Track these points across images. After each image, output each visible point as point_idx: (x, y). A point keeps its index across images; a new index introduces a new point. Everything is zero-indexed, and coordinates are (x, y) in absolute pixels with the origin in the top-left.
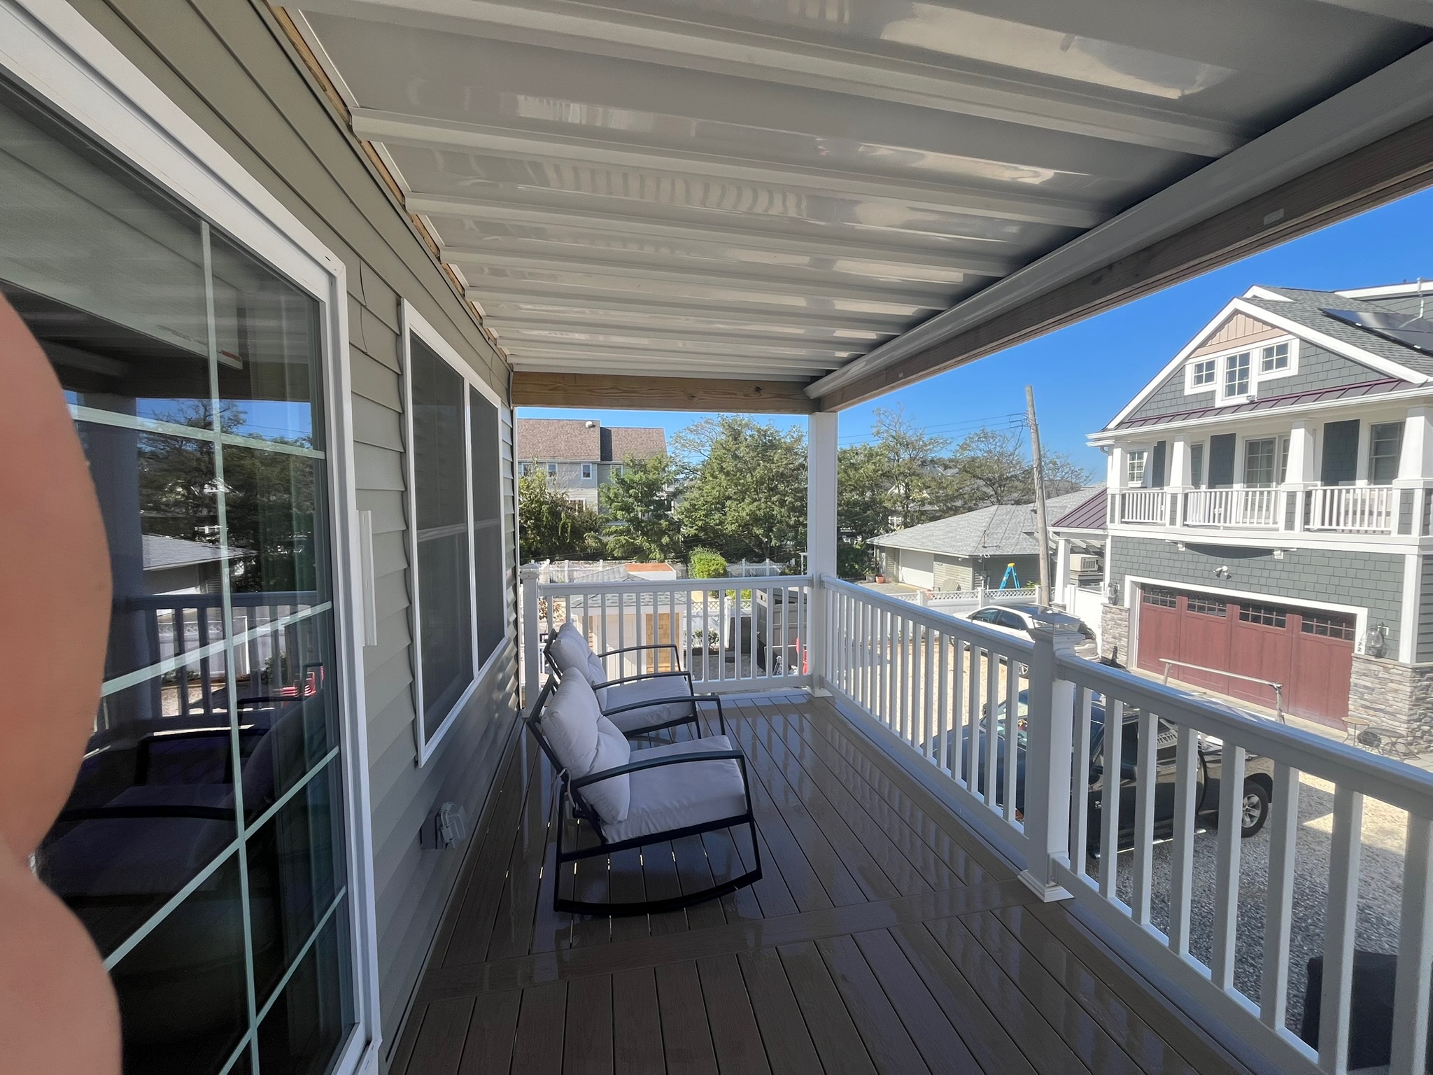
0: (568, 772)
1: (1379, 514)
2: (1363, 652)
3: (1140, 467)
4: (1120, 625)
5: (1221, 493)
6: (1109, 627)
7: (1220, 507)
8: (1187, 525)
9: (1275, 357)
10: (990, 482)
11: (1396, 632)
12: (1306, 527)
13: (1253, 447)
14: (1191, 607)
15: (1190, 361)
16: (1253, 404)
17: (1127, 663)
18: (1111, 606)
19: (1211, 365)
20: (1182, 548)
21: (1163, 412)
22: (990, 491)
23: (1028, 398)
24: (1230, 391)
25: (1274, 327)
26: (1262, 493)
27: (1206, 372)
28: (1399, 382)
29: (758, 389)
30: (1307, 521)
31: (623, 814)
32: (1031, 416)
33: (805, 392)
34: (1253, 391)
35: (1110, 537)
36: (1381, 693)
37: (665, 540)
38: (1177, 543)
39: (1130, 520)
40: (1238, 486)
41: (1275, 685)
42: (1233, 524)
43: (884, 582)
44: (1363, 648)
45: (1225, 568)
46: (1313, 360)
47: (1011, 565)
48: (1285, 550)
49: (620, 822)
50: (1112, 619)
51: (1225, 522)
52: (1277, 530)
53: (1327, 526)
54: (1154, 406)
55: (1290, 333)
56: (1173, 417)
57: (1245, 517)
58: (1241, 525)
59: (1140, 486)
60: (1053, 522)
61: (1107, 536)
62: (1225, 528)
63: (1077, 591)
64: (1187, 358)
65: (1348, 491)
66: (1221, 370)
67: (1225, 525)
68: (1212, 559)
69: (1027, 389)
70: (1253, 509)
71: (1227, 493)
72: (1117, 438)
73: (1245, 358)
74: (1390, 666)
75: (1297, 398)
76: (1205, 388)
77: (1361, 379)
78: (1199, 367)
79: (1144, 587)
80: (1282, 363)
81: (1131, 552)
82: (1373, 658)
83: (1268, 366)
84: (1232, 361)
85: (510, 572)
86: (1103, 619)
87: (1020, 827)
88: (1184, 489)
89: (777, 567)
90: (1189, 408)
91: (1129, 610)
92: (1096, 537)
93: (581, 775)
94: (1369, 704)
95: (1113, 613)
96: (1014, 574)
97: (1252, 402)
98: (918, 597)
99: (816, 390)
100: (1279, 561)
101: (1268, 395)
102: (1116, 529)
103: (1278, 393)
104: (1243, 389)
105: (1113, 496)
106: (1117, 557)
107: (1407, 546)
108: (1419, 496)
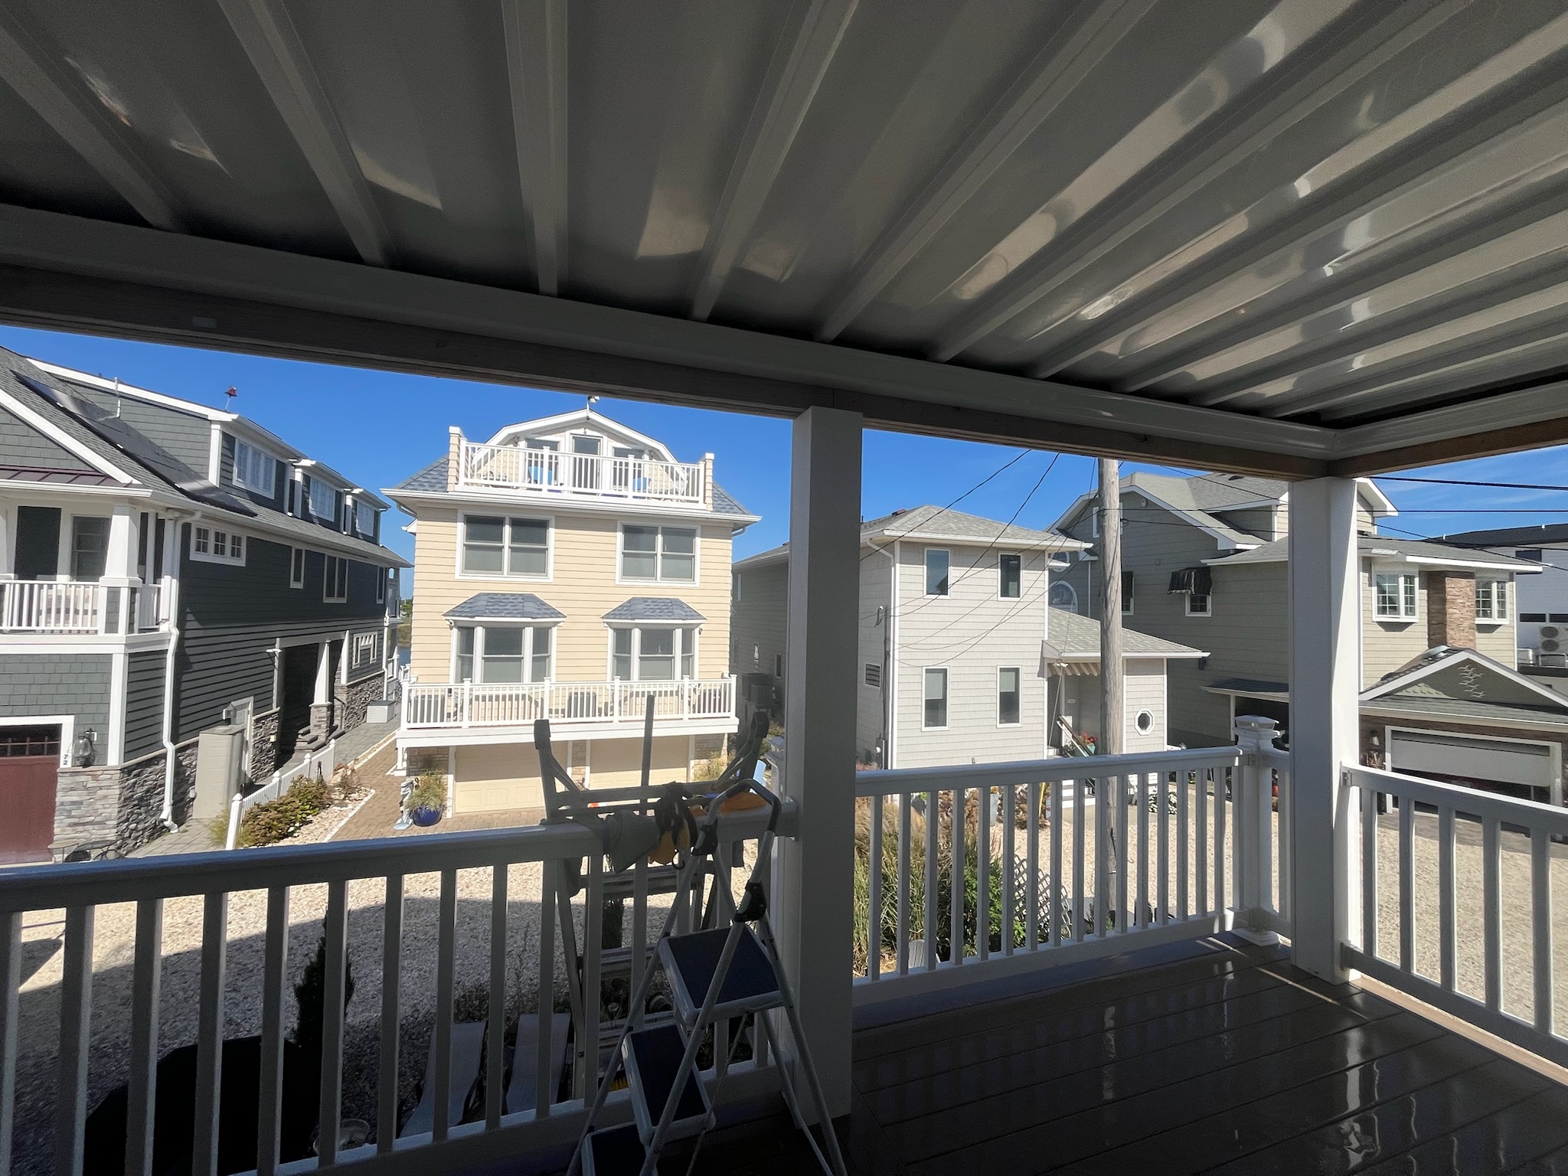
1: (86, 612)
2: (69, 765)
11: (104, 736)
28: (106, 478)
36: (90, 804)
44: (69, 760)
46: (7, 429)
74: (99, 773)
82: (81, 769)
94: (76, 820)
107: (116, 647)
108: (124, 595)
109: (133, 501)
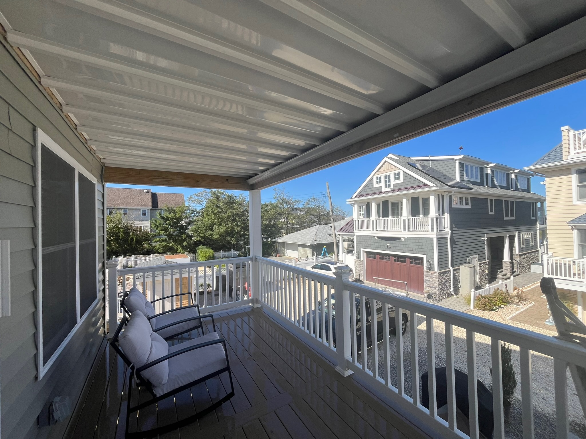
0: (135, 365)
1: (426, 225)
2: (426, 269)
3: (363, 211)
4: (360, 266)
5: (386, 219)
6: (357, 267)
7: (386, 224)
8: (377, 231)
9: (397, 176)
10: (316, 217)
11: (433, 262)
12: (409, 230)
13: (393, 204)
14: (380, 258)
15: (374, 176)
16: (392, 191)
17: (363, 280)
18: (357, 259)
19: (380, 178)
20: (376, 238)
21: (368, 193)
22: (316, 219)
23: (327, 186)
24: (386, 187)
25: (396, 167)
26: (397, 219)
27: (379, 180)
28: (427, 186)
29: (227, 180)
30: (409, 228)
31: (165, 380)
32: (328, 193)
33: (247, 182)
34: (392, 187)
35: (355, 235)
36: (432, 282)
37: (185, 244)
38: (375, 237)
39: (361, 229)
40: (390, 217)
41: (405, 283)
42: (390, 230)
43: (280, 256)
44: (426, 267)
45: (389, 245)
46: (406, 178)
47: (325, 247)
48: (404, 238)
49: (164, 384)
50: (358, 264)
51: (388, 229)
52: (401, 231)
53: (414, 230)
54: (365, 190)
55: (400, 169)
56: (371, 194)
57: (393, 227)
58: (392, 230)
59: (363, 217)
60: (338, 230)
61: (354, 235)
62: (388, 231)
63: (346, 255)
64: (374, 175)
65: (418, 218)
66: (383, 180)
67: (388, 230)
68: (385, 241)
69: (327, 183)
70: (395, 225)
71: (388, 219)
72: (355, 201)
73: (389, 176)
74: (433, 273)
75: (404, 189)
76: (379, 185)
77: (419, 184)
78: (377, 178)
79: (366, 252)
80: (399, 178)
81: (362, 240)
82: (428, 271)
83: (395, 179)
84: (386, 177)
85: (101, 265)
86: (355, 265)
87: (335, 350)
88: (376, 218)
89: (237, 253)
90: (375, 191)
91: (363, 260)
92: (351, 235)
93: (142, 365)
94: (429, 285)
95: (358, 262)
96: (326, 250)
97: (392, 190)
98: (293, 261)
99: (252, 181)
100: (403, 241)
101: (396, 188)
102: (357, 232)
103: (398, 188)
104: (389, 186)
105: (355, 221)
106: (358, 242)
107: (433, 235)
108: (435, 220)
109: (435, 191)
